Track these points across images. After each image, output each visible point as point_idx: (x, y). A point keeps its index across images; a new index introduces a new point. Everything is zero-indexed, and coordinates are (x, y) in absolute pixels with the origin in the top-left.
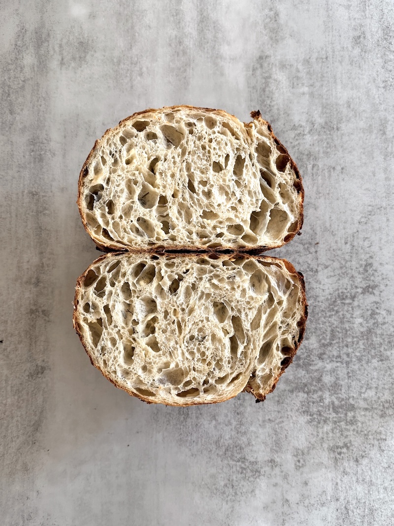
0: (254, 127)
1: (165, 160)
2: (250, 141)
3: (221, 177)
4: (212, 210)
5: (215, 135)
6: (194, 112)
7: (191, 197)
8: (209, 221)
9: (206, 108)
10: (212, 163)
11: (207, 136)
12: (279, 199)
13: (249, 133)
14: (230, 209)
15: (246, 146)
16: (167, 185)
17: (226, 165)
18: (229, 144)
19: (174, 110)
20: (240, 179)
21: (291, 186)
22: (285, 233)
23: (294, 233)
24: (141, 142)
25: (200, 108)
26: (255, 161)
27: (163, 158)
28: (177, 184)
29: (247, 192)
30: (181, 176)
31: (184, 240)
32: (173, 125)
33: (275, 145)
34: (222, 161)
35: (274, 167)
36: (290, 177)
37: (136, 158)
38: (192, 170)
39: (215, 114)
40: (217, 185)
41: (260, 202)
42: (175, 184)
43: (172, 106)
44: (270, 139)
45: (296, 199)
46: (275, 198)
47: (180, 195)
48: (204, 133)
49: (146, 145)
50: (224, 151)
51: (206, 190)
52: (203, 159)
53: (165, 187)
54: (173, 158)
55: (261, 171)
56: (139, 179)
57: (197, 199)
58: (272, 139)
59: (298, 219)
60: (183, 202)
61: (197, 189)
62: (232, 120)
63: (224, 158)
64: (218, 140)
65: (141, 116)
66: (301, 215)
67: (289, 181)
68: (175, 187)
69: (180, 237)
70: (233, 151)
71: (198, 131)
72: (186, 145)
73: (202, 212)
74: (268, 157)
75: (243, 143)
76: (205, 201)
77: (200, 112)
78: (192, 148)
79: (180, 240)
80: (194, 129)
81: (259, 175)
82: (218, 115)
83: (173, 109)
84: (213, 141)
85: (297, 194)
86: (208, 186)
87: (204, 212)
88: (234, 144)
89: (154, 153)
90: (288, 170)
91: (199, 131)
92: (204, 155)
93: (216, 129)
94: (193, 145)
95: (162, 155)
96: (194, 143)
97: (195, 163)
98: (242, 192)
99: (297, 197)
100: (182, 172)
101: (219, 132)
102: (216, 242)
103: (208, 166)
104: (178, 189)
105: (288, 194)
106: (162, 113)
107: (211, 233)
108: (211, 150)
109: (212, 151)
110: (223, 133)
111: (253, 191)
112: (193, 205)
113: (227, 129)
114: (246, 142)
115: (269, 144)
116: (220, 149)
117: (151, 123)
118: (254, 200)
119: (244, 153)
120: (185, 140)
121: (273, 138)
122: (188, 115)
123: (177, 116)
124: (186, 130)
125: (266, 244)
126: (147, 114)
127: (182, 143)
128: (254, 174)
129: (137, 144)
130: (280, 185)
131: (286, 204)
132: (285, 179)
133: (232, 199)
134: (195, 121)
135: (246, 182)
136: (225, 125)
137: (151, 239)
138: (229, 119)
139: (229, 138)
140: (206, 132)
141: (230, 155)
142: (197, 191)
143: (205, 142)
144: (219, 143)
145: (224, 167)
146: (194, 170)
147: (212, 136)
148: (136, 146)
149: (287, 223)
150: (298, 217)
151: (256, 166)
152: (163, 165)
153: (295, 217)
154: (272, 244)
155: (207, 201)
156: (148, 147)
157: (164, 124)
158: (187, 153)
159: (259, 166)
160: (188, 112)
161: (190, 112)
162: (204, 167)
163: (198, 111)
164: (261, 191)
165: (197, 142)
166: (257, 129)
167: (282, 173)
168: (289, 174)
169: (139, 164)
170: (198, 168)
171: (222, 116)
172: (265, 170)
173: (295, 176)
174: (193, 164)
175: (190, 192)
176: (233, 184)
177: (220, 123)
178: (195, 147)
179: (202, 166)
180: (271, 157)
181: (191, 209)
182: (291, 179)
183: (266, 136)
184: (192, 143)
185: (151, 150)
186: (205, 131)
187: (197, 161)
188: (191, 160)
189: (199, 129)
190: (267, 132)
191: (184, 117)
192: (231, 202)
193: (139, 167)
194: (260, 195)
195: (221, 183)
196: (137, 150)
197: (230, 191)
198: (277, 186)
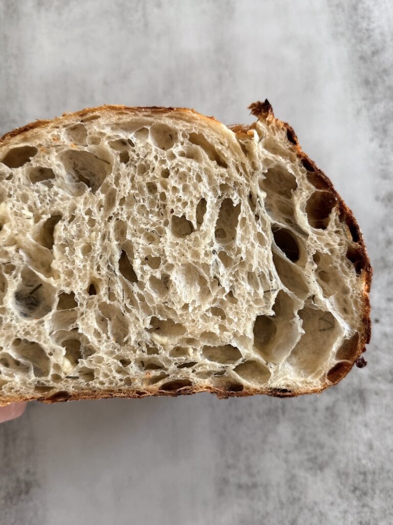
0: (256, 137)
1: (73, 218)
2: (249, 168)
3: (190, 248)
4: (171, 317)
5: (175, 161)
6: (127, 118)
7: (128, 291)
8: (165, 340)
9: (151, 106)
10: (170, 220)
11: (157, 164)
12: (315, 288)
13: (247, 151)
14: (210, 315)
15: (242, 179)
16: (75, 272)
17: (200, 222)
18: (205, 179)
19: (84, 118)
20: (229, 248)
21: (342, 259)
22: (331, 361)
23: (350, 362)
24: (19, 187)
25: (139, 109)
26: (262, 209)
27: (66, 214)
28: (95, 267)
29: (245, 277)
30: (105, 249)
31: (111, 377)
32: (86, 149)
33: (303, 172)
34: (191, 213)
35: (303, 219)
36: (338, 239)
37: (9, 220)
38: (128, 237)
39: (171, 117)
40: (180, 264)
41: (274, 296)
42: (92, 268)
43: (81, 110)
44: (292, 160)
45: (353, 286)
46: (307, 284)
47: (103, 291)
48: (151, 158)
49: (29, 193)
50: (194, 193)
51: (158, 275)
52: (152, 212)
53: (70, 274)
54: (89, 212)
55: (275, 229)
56: (16, 262)
57: (139, 295)
58: (298, 160)
59: (360, 330)
60: (108, 302)
61: (139, 273)
62: (209, 126)
63: (195, 207)
64: (181, 170)
65: (19, 138)
66: (366, 321)
67: (337, 247)
68: (91, 273)
69: (101, 371)
70: (214, 190)
71: (138, 155)
72: (114, 187)
73: (149, 322)
74: (289, 196)
75: (235, 174)
76: (157, 298)
77: (140, 116)
78: (127, 191)
79: (101, 379)
80: (131, 153)
81: (270, 238)
82: (181, 119)
83: (82, 116)
84: (172, 173)
85: (355, 274)
86: (162, 267)
87: (154, 321)
88: (216, 177)
89: (48, 207)
90: (333, 224)
91: (141, 157)
92: (152, 203)
93: (177, 149)
94: (129, 184)
95: (64, 208)
96: (132, 180)
97: (134, 221)
98: (234, 276)
99: (355, 282)
100: (106, 241)
101: (182, 154)
102: (179, 377)
103: (162, 226)
104: (98, 277)
105: (335, 274)
106: (61, 126)
107: (169, 362)
108: (167, 194)
109: (169, 195)
110: (191, 155)
111: (257, 273)
112: (129, 307)
113: (199, 147)
114: (241, 170)
115: (291, 171)
116: (185, 188)
117: (39, 149)
118: (261, 292)
119: (236, 195)
120: (113, 175)
121: (299, 156)
122: (117, 124)
123: (94, 128)
124: (114, 156)
125: (288, 386)
126: (29, 134)
127: (105, 181)
128: (260, 237)
129: (12, 193)
130: (317, 258)
131: (332, 298)
132: (328, 245)
133: (214, 294)
134: (131, 136)
135: (243, 255)
136: (195, 139)
137: (42, 379)
138: (204, 127)
139: (204, 165)
140: (156, 158)
141: (209, 200)
142: (139, 279)
143: (154, 177)
144: (183, 177)
145: (195, 226)
146: (133, 235)
147: (169, 164)
148: (10, 196)
149: (335, 338)
150: (358, 325)
151: (263, 220)
152: (65, 229)
153: (352, 327)
154: (300, 385)
155: (159, 299)
156: (33, 197)
157: (66, 149)
158: (117, 202)
159: (269, 219)
160: (114, 118)
161: (119, 119)
162: (153, 229)
163: (136, 115)
164: (275, 273)
165: (139, 178)
166: (263, 140)
167: (320, 230)
168: (337, 232)
169: (16, 232)
170: (141, 231)
171: (189, 121)
172: (283, 225)
173: (350, 237)
174: (129, 223)
175: (126, 280)
176: (216, 260)
177: (184, 136)
178: (133, 187)
179: (148, 226)
180: (295, 198)
181: (127, 315)
182: (340, 244)
183: (283, 154)
184: (128, 180)
185: (42, 201)
186: (154, 153)
187: (138, 216)
188: (125, 216)
189: (140, 153)
190: (285, 145)
191: (108, 131)
192: (211, 299)
193: (16, 238)
194: (274, 280)
195: (190, 259)
196: (10, 205)
197: (209, 275)
198: (310, 259)
